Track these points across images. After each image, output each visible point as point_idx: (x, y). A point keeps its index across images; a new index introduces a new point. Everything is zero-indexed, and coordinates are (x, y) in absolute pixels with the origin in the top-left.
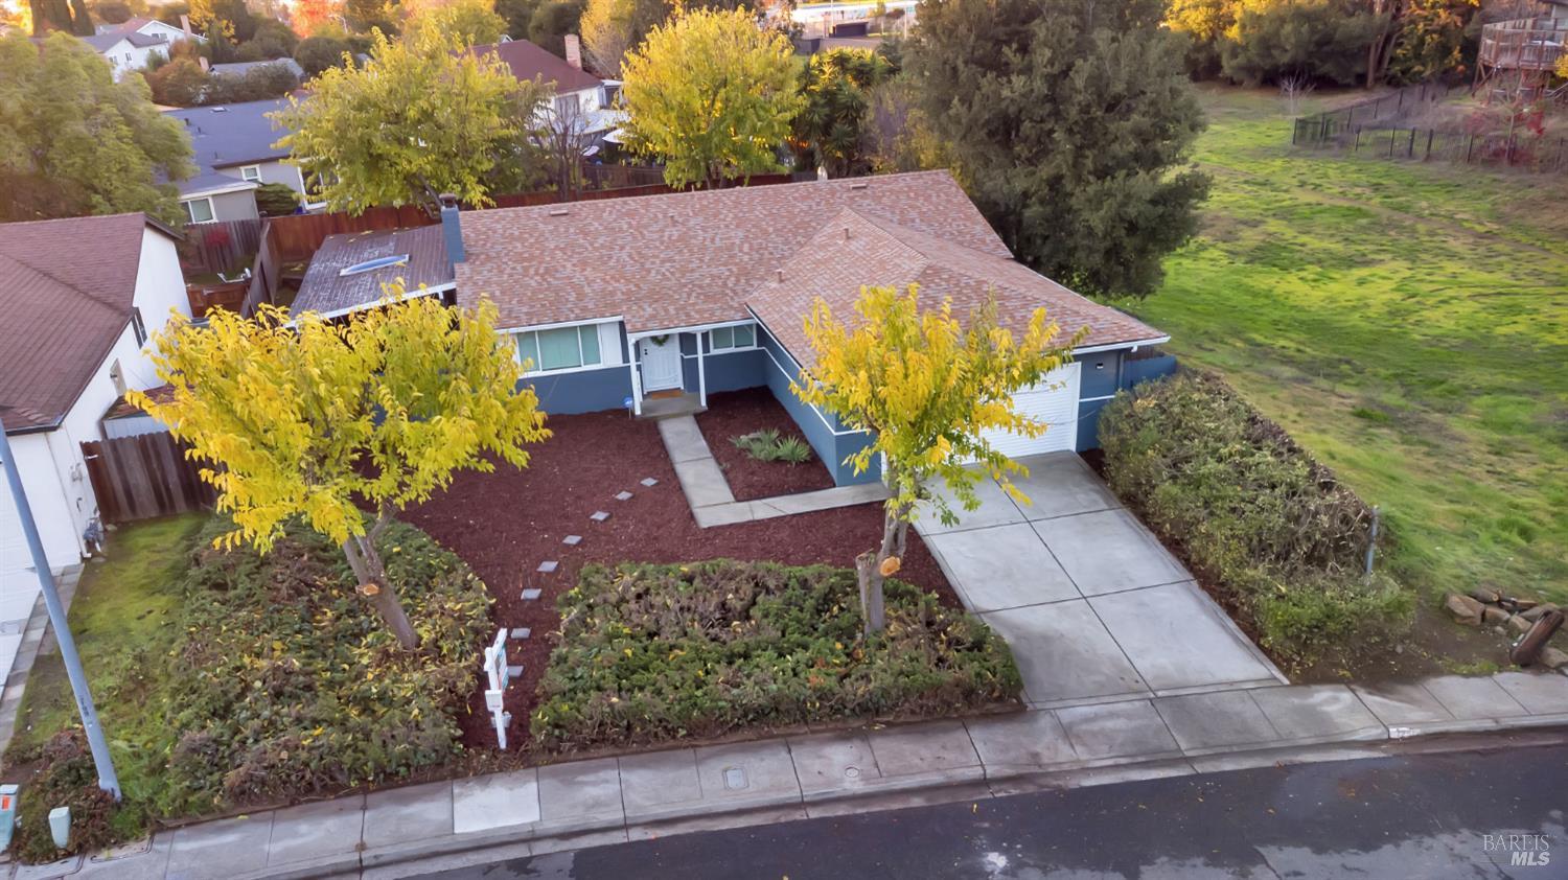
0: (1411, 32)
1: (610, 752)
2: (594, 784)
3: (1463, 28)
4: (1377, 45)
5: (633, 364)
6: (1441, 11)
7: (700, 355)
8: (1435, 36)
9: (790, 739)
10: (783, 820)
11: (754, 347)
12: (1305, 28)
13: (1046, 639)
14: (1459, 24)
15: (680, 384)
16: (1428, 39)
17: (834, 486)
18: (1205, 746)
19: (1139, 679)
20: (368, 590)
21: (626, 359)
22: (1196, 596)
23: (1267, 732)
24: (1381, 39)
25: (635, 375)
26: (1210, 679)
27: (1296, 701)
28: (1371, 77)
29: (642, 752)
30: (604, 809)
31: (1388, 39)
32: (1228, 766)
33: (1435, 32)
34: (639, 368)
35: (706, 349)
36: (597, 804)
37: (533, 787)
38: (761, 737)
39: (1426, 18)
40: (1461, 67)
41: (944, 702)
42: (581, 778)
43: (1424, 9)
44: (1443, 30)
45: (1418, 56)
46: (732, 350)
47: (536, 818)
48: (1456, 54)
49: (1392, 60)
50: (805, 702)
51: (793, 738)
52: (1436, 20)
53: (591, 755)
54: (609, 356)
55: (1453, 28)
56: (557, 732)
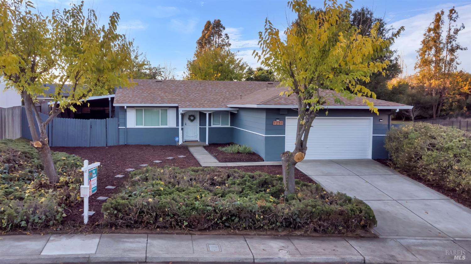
0: (447, 102)
1: (144, 232)
2: (131, 242)
3: (466, 100)
4: (435, 106)
5: (180, 127)
6: (457, 95)
7: (207, 127)
8: (456, 103)
9: (245, 236)
11: (229, 126)
12: (410, 98)
14: (464, 99)
15: (198, 138)
16: (454, 103)
17: (264, 161)
19: (441, 232)
20: (36, 144)
21: (177, 125)
22: (455, 204)
24: (437, 104)
25: (180, 132)
28: (434, 116)
29: (162, 233)
30: (134, 252)
31: (439, 105)
33: (456, 102)
34: (182, 129)
35: (210, 125)
36: (131, 250)
37: (97, 240)
38: (229, 234)
39: (452, 98)
40: (467, 113)
41: (332, 224)
42: (125, 240)
43: (451, 95)
44: (459, 101)
45: (451, 110)
46: (220, 126)
48: (465, 108)
49: (441, 111)
50: (255, 214)
51: (247, 236)
52: (456, 98)
53: (134, 232)
54: (171, 123)
55: (462, 100)
56: (116, 212)
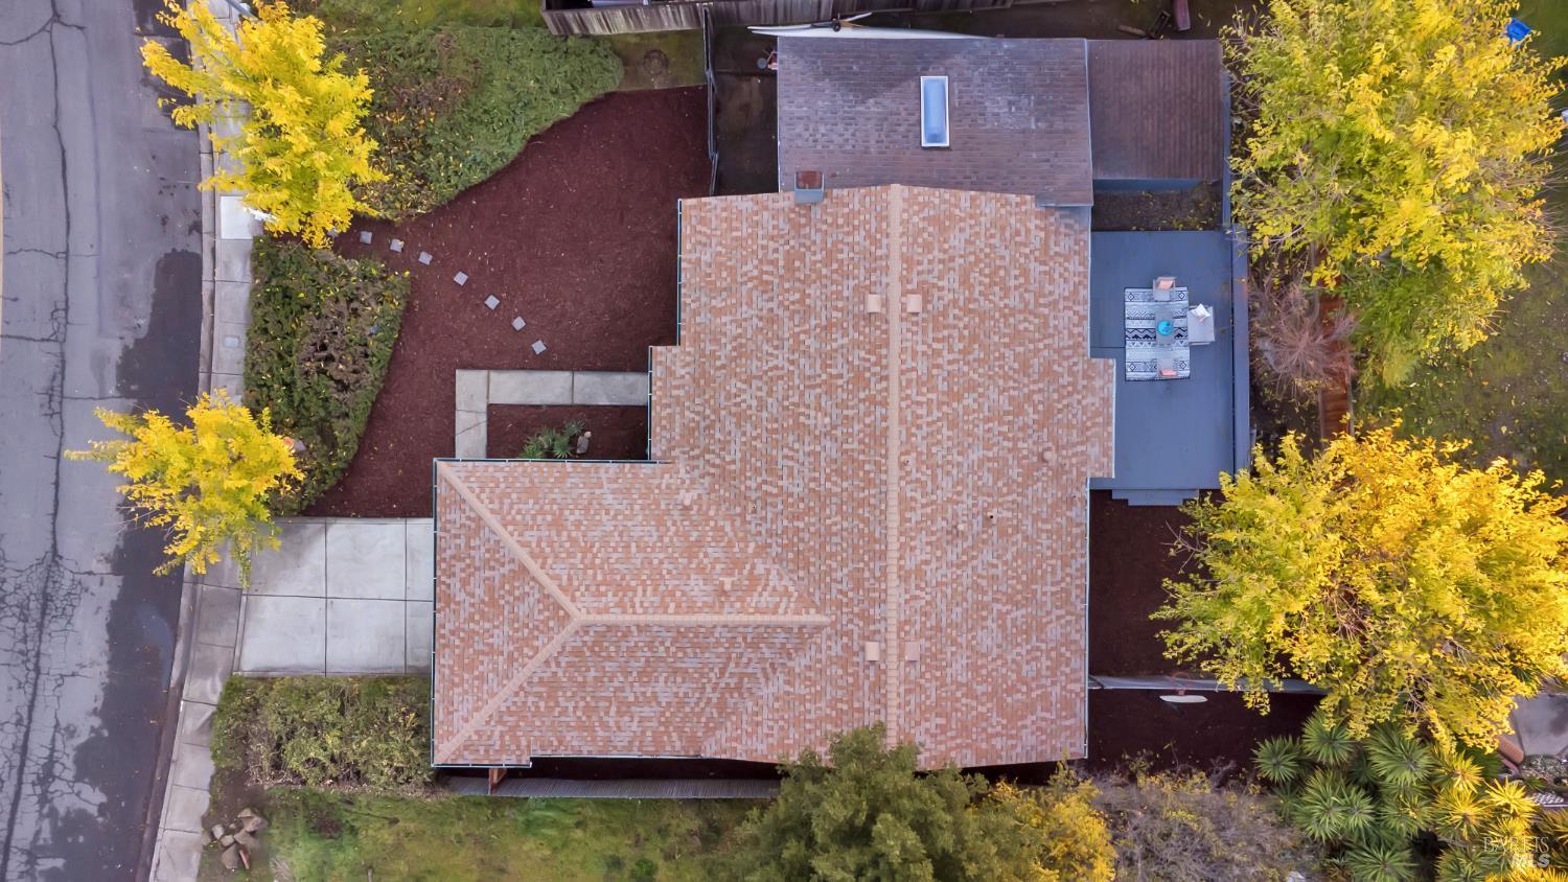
10: (201, 359)
13: (298, 556)
18: (202, 599)
19: (257, 593)
23: (205, 638)
26: (247, 633)
27: (220, 670)
32: (184, 601)
36: (227, 267)
47: (223, 237)
